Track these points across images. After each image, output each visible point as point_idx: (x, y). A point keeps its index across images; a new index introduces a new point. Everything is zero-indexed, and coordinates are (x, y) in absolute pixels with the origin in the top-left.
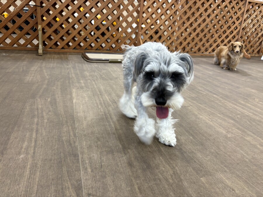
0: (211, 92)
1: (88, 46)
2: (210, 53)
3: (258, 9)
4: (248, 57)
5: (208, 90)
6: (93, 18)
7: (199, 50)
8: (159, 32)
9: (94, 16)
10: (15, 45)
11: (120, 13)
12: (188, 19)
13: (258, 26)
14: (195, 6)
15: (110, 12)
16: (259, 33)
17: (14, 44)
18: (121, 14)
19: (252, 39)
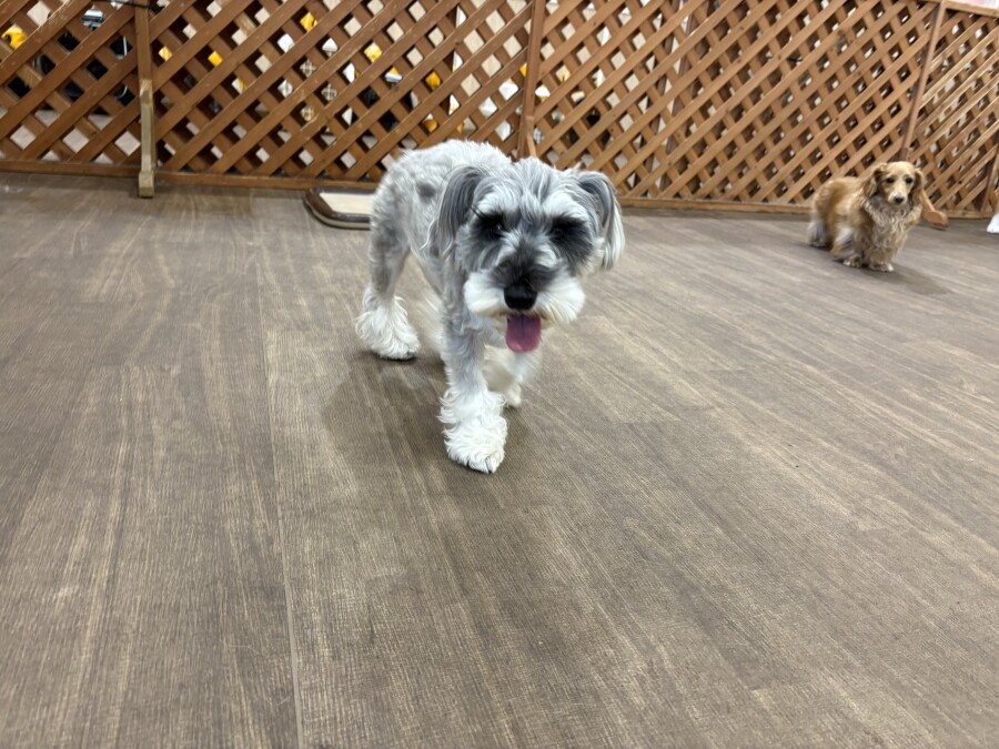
0: (794, 353)
1: (331, 164)
2: (792, 201)
3: (981, 38)
4: (937, 221)
5: (784, 347)
6: (349, 58)
7: (753, 188)
8: (602, 119)
9: (356, 50)
10: (51, 155)
11: (456, 40)
12: (715, 69)
13: (979, 103)
14: (741, 19)
15: (415, 36)
16: (981, 131)
17: (47, 151)
18: (457, 44)
19: (954, 153)
